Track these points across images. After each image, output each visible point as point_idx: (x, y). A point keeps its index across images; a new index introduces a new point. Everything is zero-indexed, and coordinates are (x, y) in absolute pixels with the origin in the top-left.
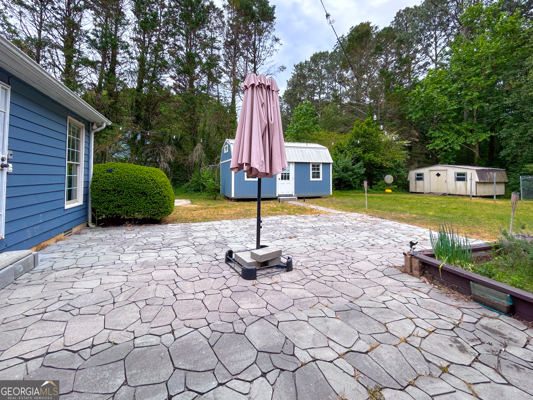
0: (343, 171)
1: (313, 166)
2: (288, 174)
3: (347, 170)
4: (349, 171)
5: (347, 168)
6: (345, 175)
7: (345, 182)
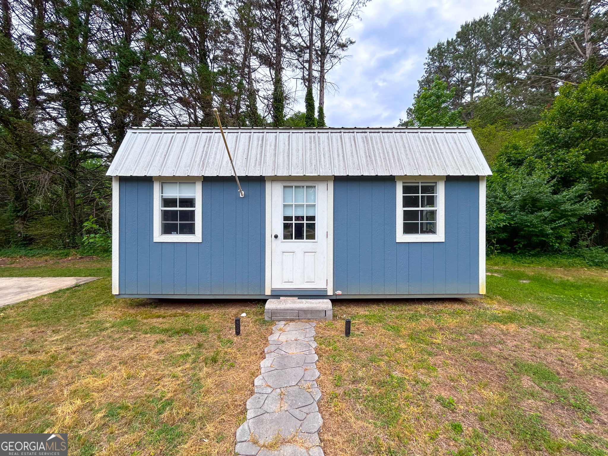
0: (523, 208)
1: (406, 190)
2: (313, 218)
3: (534, 206)
4: (540, 209)
5: (535, 201)
6: (530, 217)
7: (528, 236)
